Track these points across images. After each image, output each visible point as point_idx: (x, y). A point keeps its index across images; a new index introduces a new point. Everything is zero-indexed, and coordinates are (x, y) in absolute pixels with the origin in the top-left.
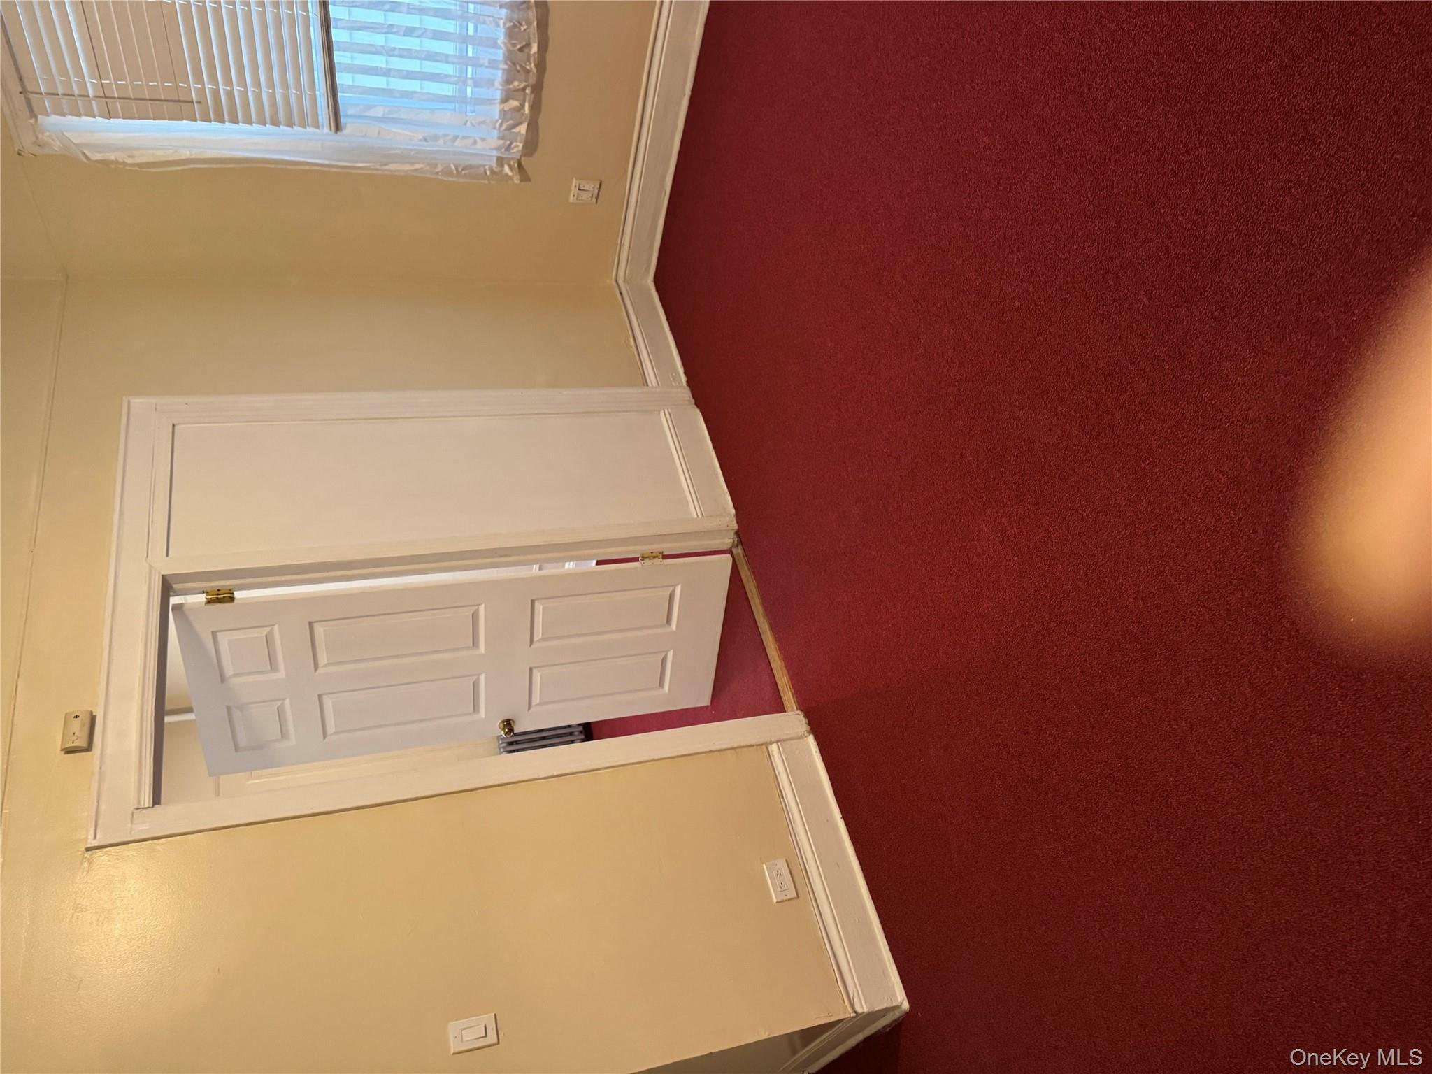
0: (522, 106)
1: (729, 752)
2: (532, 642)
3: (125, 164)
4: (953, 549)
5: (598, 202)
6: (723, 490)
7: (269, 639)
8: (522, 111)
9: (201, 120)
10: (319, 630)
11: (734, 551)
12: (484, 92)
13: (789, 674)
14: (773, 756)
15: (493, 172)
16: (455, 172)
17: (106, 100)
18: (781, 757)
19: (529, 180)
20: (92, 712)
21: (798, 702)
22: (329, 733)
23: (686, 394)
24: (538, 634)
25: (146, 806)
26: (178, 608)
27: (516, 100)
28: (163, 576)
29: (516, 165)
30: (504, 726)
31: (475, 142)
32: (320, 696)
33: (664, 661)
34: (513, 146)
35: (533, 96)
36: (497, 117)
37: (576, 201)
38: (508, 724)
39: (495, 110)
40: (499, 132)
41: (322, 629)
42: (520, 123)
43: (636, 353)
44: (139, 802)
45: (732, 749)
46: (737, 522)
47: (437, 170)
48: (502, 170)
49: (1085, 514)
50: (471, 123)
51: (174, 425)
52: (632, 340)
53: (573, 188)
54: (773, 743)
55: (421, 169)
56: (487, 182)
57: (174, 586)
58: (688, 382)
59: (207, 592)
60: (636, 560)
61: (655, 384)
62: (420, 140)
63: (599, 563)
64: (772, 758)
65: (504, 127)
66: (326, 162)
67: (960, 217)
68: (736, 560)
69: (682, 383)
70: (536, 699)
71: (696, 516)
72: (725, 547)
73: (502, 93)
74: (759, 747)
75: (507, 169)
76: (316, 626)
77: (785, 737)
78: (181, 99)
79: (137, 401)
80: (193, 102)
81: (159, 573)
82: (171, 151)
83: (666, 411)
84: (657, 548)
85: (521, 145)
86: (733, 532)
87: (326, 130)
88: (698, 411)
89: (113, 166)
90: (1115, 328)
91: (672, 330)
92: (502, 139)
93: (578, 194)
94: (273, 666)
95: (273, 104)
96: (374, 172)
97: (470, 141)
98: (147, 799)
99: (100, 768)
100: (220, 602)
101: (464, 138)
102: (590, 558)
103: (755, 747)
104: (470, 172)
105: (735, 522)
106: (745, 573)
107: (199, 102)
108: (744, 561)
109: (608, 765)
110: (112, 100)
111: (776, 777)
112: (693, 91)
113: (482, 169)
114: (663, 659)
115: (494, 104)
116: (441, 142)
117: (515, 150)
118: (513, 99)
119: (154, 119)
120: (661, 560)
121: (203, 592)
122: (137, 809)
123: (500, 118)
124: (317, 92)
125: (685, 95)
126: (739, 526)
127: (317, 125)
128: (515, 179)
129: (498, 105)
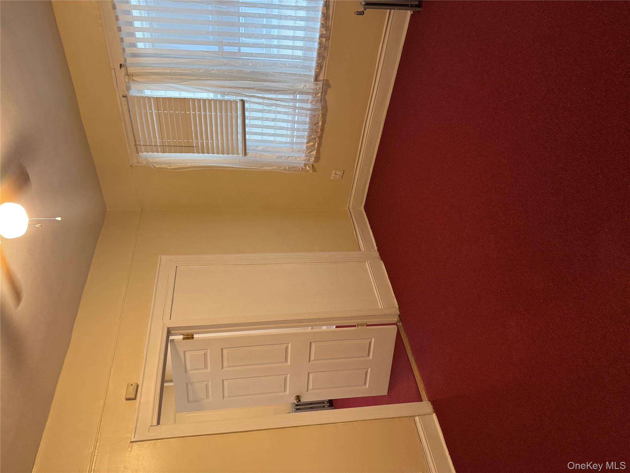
0: (315, 144)
1: (396, 419)
2: (309, 361)
3: (167, 169)
4: (498, 332)
5: (343, 179)
6: (393, 297)
7: (205, 355)
8: (314, 146)
9: (196, 153)
10: (225, 351)
11: (398, 324)
12: (300, 140)
13: (424, 383)
14: (417, 422)
15: (302, 169)
16: (288, 169)
17: (164, 147)
18: (421, 423)
19: (316, 171)
20: (137, 383)
21: (428, 398)
22: (225, 396)
23: (377, 254)
24: (312, 358)
25: (155, 425)
26: (173, 341)
27: (312, 142)
28: (168, 328)
29: (311, 166)
30: (296, 398)
31: (296, 158)
32: (223, 380)
33: (366, 373)
34: (310, 159)
35: (319, 140)
36: (305, 149)
37: (334, 179)
38: (298, 398)
39: (304, 147)
40: (305, 154)
41: (226, 351)
42: (314, 151)
43: (356, 237)
44: (152, 423)
45: (397, 418)
46: (399, 311)
47: (281, 169)
48: (306, 168)
49: (557, 321)
50: (295, 151)
51: (177, 267)
52: (354, 232)
53: (333, 174)
54: (417, 416)
55: (275, 168)
56: (300, 173)
57: (171, 332)
58: (378, 249)
59: (184, 335)
60: (355, 326)
61: (364, 250)
62: (276, 158)
63: (337, 327)
64: (416, 423)
65: (308, 152)
66: (240, 167)
67: (496, 191)
68: (399, 328)
69: (375, 250)
70: (310, 387)
71: (381, 308)
72: (394, 322)
73: (307, 140)
74: (410, 418)
75: (308, 168)
76: (224, 350)
77: (422, 414)
78: (190, 146)
79: (164, 257)
80: (194, 147)
81: (167, 326)
82: (184, 164)
83: (368, 261)
84: (364, 321)
85: (313, 159)
86: (397, 316)
87: (241, 155)
88: (382, 262)
89: (163, 169)
90: (566, 241)
91: (371, 228)
92: (307, 157)
93: (335, 176)
94: (206, 367)
95: (223, 147)
96: (258, 170)
97: (294, 158)
98: (155, 423)
99: (139, 407)
100: (188, 339)
101: (292, 157)
102: (333, 325)
103: (408, 417)
104: (294, 169)
105: (398, 311)
106: (403, 335)
107: (196, 147)
108: (402, 329)
109: (341, 421)
110: (166, 147)
111: (418, 432)
112: (382, 136)
113: (298, 168)
114: (366, 372)
115: (304, 144)
116: (283, 158)
117: (311, 161)
118: (311, 142)
119: (179, 153)
120: (366, 327)
121: (182, 335)
122: (151, 426)
123: (306, 149)
124: (239, 142)
125: (378, 137)
126: (400, 313)
127: (238, 154)
128: (310, 171)
129: (305, 144)
